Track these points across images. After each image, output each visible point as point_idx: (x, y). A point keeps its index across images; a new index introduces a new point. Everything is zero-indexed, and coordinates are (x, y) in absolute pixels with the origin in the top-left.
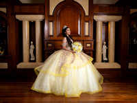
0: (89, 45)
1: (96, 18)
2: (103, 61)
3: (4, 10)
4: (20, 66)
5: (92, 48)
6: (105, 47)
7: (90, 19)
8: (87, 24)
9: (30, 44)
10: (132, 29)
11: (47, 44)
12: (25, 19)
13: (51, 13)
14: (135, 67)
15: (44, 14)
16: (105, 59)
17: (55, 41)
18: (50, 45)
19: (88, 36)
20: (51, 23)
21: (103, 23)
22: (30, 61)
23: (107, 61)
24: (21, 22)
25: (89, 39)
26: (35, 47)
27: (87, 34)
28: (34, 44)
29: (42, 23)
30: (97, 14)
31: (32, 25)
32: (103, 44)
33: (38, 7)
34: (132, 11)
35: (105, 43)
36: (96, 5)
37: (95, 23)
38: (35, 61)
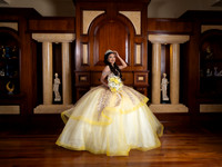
0: (141, 78)
1: (151, 38)
2: (162, 102)
3: (14, 26)
4: (39, 110)
5: (147, 83)
6: (165, 81)
7: (143, 40)
8: (138, 47)
9: (54, 77)
10: (204, 54)
11: (80, 77)
12: (47, 40)
13: (85, 32)
14: (209, 111)
15: (74, 32)
16: (165, 99)
17: (91, 72)
18: (83, 78)
19: (140, 65)
20: (85, 46)
21: (163, 45)
22: (54, 103)
23: (169, 102)
24: (41, 44)
25: (141, 69)
27: (138, 62)
28: (60, 77)
29: (72, 46)
30: (153, 33)
31: (57, 48)
32: (162, 77)
33: (65, 22)
34: (204, 28)
35: (165, 75)
36: (153, 19)
37: (150, 46)
38: (61, 103)
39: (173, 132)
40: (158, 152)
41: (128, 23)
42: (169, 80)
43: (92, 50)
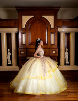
0: (54, 52)
1: (60, 30)
2: (65, 64)
5: (57, 54)
6: (67, 53)
7: (55, 31)
8: (52, 35)
9: (7, 52)
11: (21, 51)
13: (24, 27)
15: (18, 27)
16: (67, 62)
17: (27, 49)
18: (23, 52)
19: (54, 45)
20: (24, 35)
21: (66, 33)
23: (69, 64)
25: (54, 47)
26: (11, 53)
27: (52, 43)
30: (60, 27)
31: (9, 36)
32: (65, 51)
33: (13, 22)
35: (67, 50)
36: (60, 20)
37: (59, 34)
38: (11, 65)
39: (72, 81)
40: (64, 94)
41: (47, 22)
42: (69, 53)
43: (27, 37)
